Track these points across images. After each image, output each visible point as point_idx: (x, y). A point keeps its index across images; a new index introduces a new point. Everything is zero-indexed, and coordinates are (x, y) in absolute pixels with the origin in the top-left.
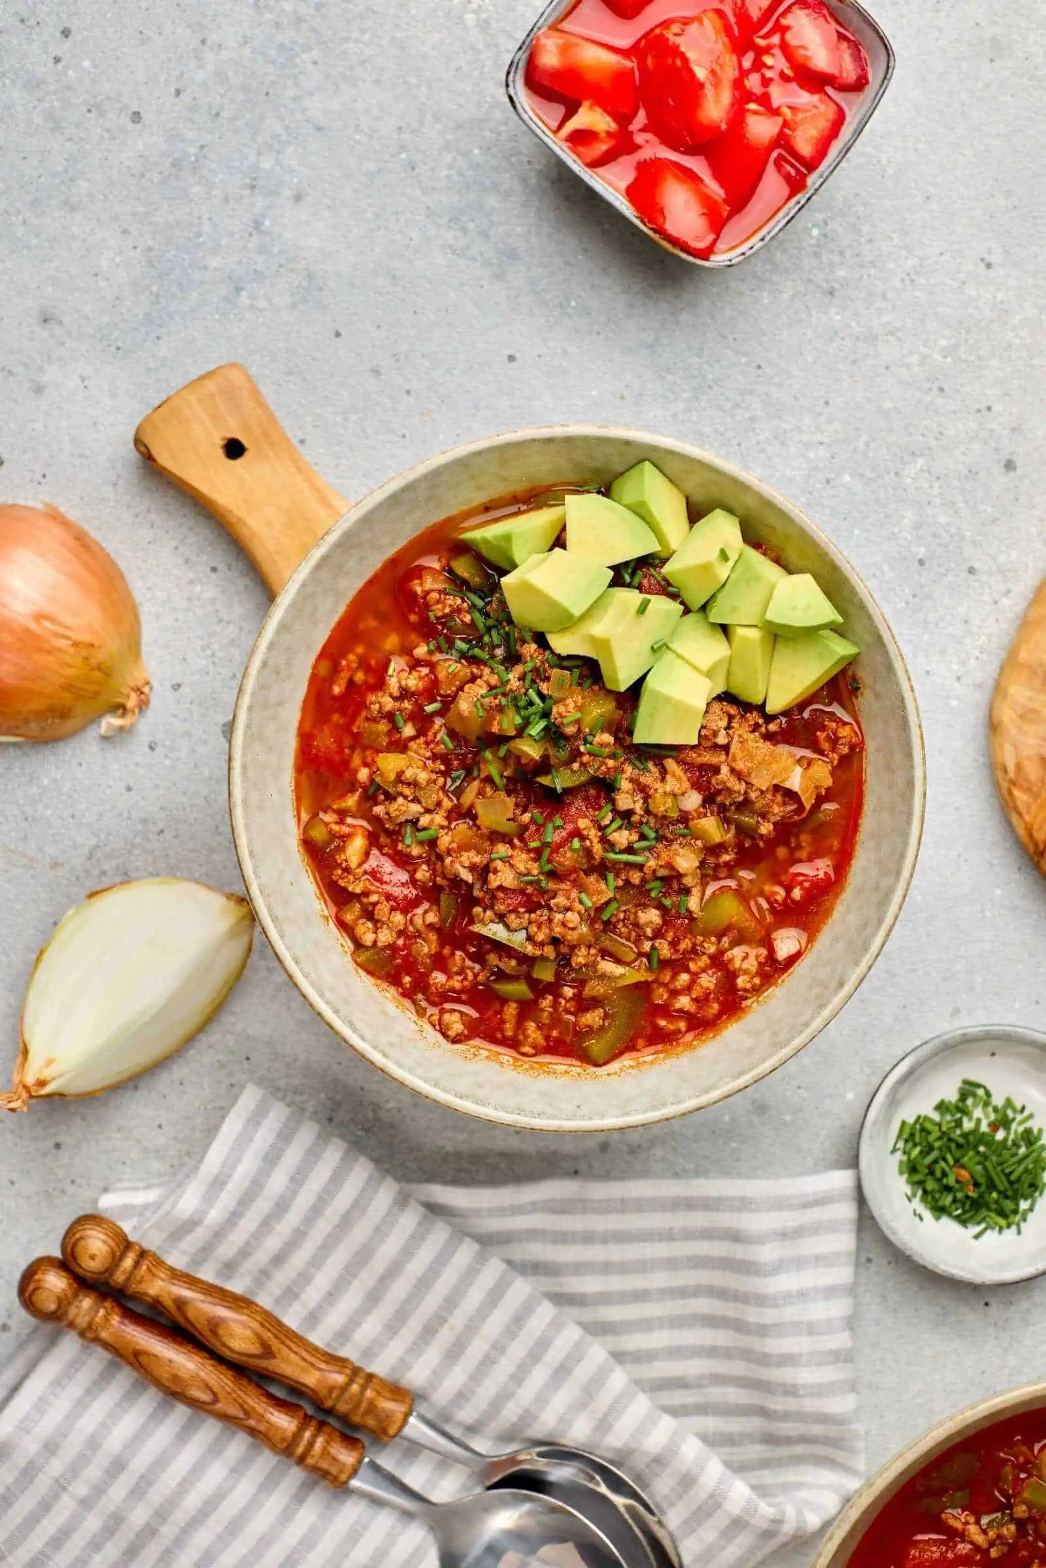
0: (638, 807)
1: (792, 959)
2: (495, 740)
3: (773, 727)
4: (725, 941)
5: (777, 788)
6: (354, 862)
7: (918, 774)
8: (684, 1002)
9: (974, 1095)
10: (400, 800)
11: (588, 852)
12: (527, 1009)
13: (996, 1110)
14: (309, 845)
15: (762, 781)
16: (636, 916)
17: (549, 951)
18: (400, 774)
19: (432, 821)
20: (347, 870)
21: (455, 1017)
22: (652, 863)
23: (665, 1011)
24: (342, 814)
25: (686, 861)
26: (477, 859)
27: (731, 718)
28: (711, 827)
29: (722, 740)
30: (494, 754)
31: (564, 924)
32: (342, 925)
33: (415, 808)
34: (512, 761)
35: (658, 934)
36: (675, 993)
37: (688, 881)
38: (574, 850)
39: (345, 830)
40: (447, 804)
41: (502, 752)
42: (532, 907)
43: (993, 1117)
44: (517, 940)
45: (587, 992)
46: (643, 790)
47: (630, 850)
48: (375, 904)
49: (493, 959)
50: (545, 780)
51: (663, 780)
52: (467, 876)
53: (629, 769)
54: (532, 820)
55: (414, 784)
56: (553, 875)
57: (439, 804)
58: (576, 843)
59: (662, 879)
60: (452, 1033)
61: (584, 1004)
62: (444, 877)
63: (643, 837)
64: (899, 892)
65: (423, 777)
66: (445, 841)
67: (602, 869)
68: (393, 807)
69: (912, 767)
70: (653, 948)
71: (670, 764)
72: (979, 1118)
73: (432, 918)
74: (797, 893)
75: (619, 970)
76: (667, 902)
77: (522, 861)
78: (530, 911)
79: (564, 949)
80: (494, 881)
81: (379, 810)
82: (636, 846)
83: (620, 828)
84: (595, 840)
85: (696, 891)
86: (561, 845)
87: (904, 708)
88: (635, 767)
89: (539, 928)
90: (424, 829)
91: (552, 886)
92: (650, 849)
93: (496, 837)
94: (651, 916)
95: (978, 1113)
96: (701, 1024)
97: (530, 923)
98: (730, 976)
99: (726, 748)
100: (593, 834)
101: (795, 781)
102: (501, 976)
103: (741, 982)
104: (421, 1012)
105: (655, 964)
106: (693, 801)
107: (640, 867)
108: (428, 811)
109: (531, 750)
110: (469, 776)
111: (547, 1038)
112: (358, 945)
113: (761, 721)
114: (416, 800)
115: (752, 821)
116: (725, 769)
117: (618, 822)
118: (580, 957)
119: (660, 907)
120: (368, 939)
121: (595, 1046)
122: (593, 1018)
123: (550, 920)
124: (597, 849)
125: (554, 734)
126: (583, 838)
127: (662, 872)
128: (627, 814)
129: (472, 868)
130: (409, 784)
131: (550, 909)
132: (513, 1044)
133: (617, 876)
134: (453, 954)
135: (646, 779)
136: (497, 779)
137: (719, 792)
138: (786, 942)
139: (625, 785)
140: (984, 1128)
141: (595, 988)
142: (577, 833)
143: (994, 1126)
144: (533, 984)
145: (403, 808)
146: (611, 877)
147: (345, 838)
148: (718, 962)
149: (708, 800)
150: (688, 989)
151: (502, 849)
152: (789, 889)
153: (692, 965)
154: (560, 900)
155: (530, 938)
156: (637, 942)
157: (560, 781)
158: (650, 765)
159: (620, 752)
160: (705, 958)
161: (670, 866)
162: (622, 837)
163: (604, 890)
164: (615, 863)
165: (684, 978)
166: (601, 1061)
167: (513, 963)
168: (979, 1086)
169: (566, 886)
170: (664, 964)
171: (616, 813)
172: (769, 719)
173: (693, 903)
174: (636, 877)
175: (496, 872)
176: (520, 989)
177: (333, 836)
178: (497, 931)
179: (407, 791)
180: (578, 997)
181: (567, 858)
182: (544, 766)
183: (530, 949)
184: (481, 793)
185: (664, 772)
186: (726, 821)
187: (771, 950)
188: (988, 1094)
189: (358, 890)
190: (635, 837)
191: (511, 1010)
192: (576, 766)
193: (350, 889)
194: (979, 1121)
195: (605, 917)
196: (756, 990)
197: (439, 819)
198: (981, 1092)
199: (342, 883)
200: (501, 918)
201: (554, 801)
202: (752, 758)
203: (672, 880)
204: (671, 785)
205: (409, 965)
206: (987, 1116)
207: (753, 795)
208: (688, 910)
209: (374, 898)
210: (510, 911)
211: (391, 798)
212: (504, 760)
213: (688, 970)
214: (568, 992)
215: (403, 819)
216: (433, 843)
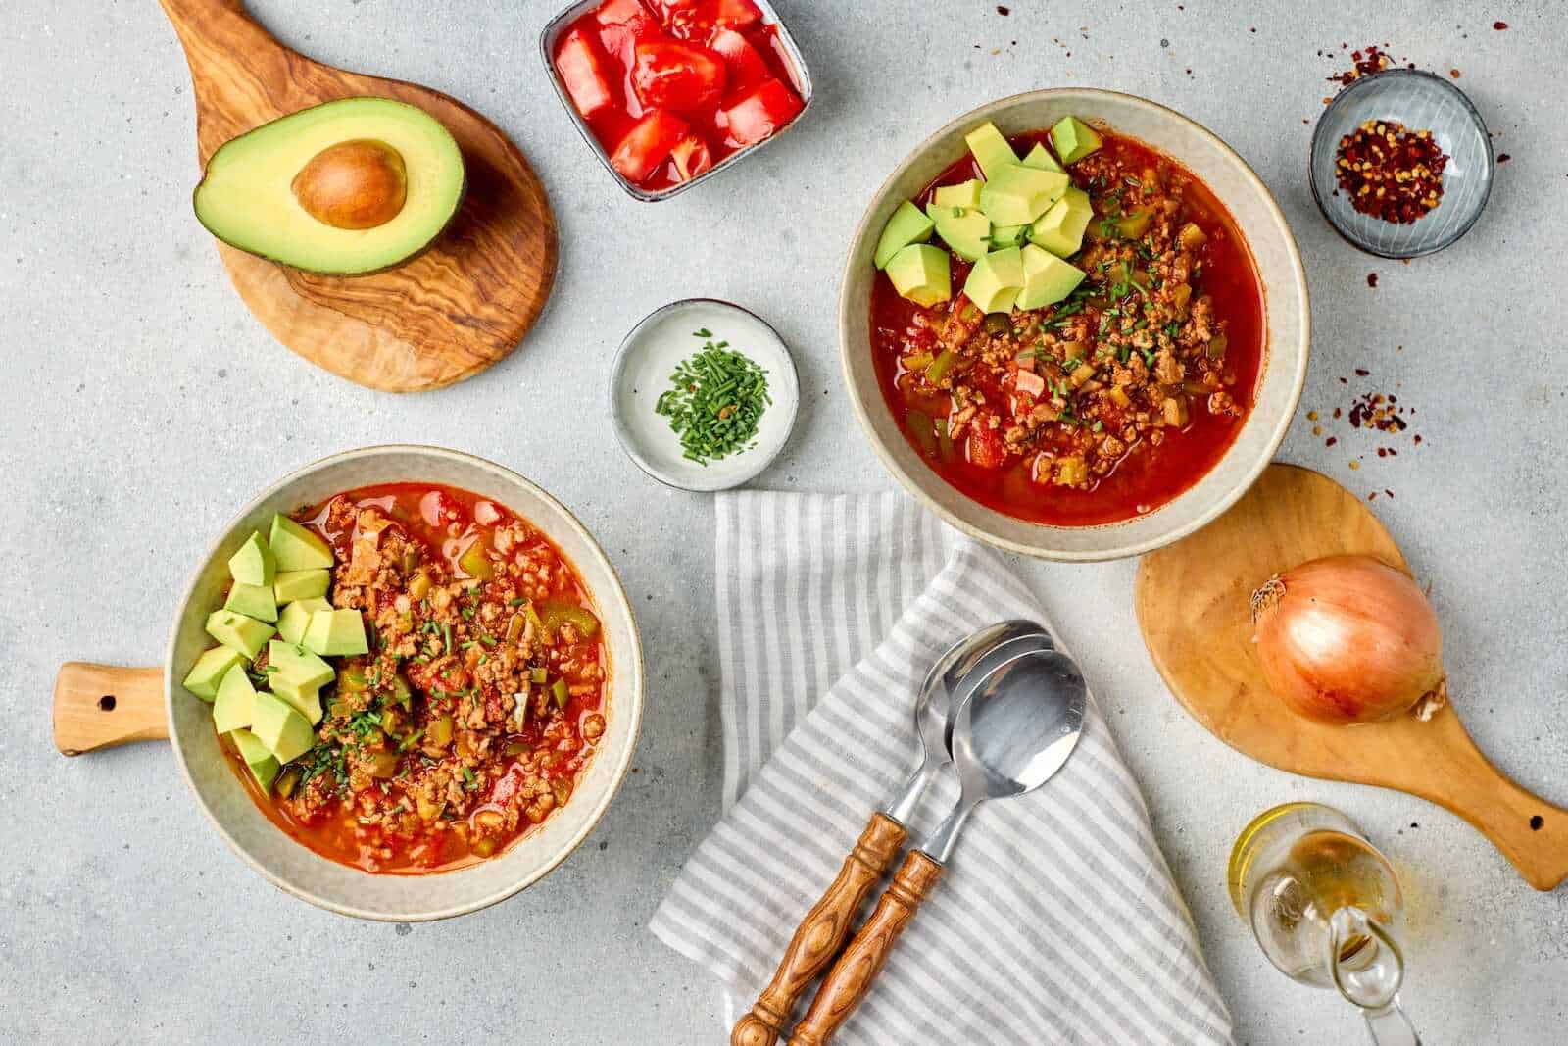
0: (412, 638)
1: (497, 507)
2: (390, 743)
3: (343, 558)
4: (494, 556)
5: (380, 547)
6: (500, 819)
7: (344, 457)
8: (543, 573)
9: (668, 404)
10: (448, 797)
11: (450, 665)
12: (572, 679)
13: (679, 388)
14: (496, 851)
15: (376, 561)
16: (490, 622)
17: (525, 675)
18: (431, 802)
19: (458, 773)
20: (505, 823)
21: (587, 727)
22: (448, 620)
23: (551, 587)
24: (470, 834)
25: (442, 597)
26: (471, 739)
27: (343, 588)
28: (416, 586)
29: (357, 592)
30: (401, 742)
31: (501, 671)
32: (544, 817)
33: (451, 786)
34: (403, 729)
35: (500, 603)
36: (539, 582)
37: (457, 592)
38: (449, 676)
39: (479, 831)
40: (445, 765)
41: (398, 737)
42: (496, 693)
43: (684, 390)
44: (522, 698)
45: (550, 643)
46: (399, 638)
47: (442, 638)
48: (524, 799)
49: (542, 711)
50: (407, 705)
51: (390, 626)
52: (485, 743)
53: (388, 651)
54: (436, 707)
55: (435, 790)
56: (470, 686)
57: (446, 771)
58: (444, 675)
59: (460, 611)
60: (598, 728)
61: (560, 643)
62: (494, 757)
63: (431, 631)
64: (426, 451)
65: (429, 786)
66: (470, 761)
67: (459, 652)
68: (455, 802)
69: (341, 463)
70: (510, 604)
71: (379, 624)
72: (684, 400)
73: (524, 758)
74: (452, 515)
75: (529, 625)
76: (476, 603)
77: (464, 708)
78: (500, 694)
79: (522, 665)
80: (481, 725)
81: (461, 810)
82: (438, 634)
83: (429, 647)
84: (439, 663)
85: (464, 585)
86: (448, 686)
87: (304, 477)
88: (387, 646)
89: (509, 686)
90: (464, 777)
91: (478, 685)
92: (438, 626)
93: (455, 729)
94: (488, 611)
95: (681, 401)
96: (556, 558)
97: (508, 693)
98: (518, 547)
99: (363, 588)
100: (435, 665)
101: (372, 536)
102: (552, 703)
103: (520, 538)
104: (590, 753)
105: (521, 601)
106: (403, 603)
107: (453, 629)
108: (452, 777)
109: (389, 719)
110: (423, 755)
111: (589, 661)
112: (555, 804)
113: (341, 567)
114: (446, 786)
115: (407, 559)
116: (376, 586)
117: (425, 650)
118: (524, 653)
119: (480, 606)
120: (546, 799)
121: (586, 628)
122: (567, 633)
123: (502, 680)
124: (444, 660)
125: (375, 706)
126: (440, 672)
127: (455, 611)
128: (418, 645)
129: (479, 740)
130: (437, 794)
131: (494, 682)
132: (598, 682)
133: (463, 641)
134: (547, 738)
135: (393, 639)
136: (418, 736)
137: (392, 586)
138: (486, 514)
139: (399, 652)
140: (691, 396)
141: (545, 638)
142: (437, 675)
143: (691, 389)
144: (551, 680)
145: (454, 793)
146: (464, 646)
147: (485, 829)
148: (510, 558)
149: (402, 590)
150: (534, 574)
151: (460, 723)
152: (451, 522)
153: (517, 574)
154: (486, 676)
155: (519, 690)
156: (509, 615)
157: (403, 694)
158: (383, 636)
159: (377, 660)
160: (510, 567)
161: (448, 608)
162: (434, 644)
163: (474, 648)
164: (453, 644)
165: (527, 578)
166: (595, 622)
167: (540, 697)
168: (661, 401)
169: (476, 674)
170: (519, 593)
171: (419, 653)
172: (338, 562)
173: (472, 585)
174: (461, 629)
175: (475, 725)
176: (558, 688)
177: (484, 837)
178: (520, 713)
179: (441, 794)
180: (557, 648)
181: (456, 678)
182: (398, 707)
183: (526, 689)
184: (432, 744)
185: (385, 627)
186: (412, 575)
187: (494, 524)
188: (667, 394)
189: (516, 812)
190: (432, 636)
191: (575, 690)
192: (391, 688)
193: (517, 818)
194: (686, 400)
195: (494, 643)
196: (524, 527)
197: (455, 769)
198: (666, 399)
199: (515, 824)
200: (510, 713)
201: (419, 696)
202: (361, 571)
203: (459, 603)
204: (391, 621)
205: (561, 766)
206: (683, 394)
207: (387, 563)
208: (479, 586)
209: (520, 801)
210: (502, 708)
211: (450, 805)
212: (405, 734)
213: (521, 577)
214: (554, 654)
215: (461, 793)
216: (473, 769)
